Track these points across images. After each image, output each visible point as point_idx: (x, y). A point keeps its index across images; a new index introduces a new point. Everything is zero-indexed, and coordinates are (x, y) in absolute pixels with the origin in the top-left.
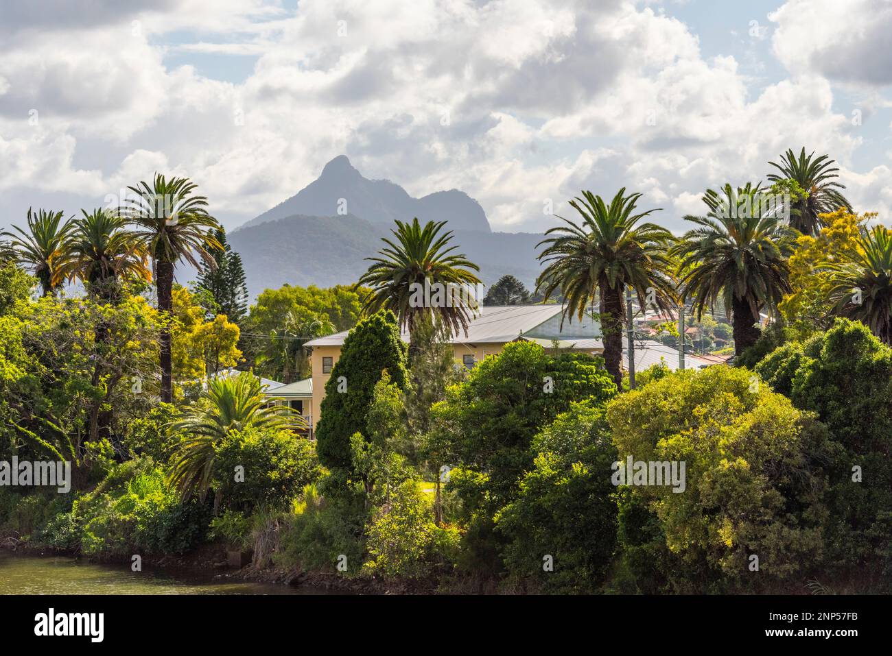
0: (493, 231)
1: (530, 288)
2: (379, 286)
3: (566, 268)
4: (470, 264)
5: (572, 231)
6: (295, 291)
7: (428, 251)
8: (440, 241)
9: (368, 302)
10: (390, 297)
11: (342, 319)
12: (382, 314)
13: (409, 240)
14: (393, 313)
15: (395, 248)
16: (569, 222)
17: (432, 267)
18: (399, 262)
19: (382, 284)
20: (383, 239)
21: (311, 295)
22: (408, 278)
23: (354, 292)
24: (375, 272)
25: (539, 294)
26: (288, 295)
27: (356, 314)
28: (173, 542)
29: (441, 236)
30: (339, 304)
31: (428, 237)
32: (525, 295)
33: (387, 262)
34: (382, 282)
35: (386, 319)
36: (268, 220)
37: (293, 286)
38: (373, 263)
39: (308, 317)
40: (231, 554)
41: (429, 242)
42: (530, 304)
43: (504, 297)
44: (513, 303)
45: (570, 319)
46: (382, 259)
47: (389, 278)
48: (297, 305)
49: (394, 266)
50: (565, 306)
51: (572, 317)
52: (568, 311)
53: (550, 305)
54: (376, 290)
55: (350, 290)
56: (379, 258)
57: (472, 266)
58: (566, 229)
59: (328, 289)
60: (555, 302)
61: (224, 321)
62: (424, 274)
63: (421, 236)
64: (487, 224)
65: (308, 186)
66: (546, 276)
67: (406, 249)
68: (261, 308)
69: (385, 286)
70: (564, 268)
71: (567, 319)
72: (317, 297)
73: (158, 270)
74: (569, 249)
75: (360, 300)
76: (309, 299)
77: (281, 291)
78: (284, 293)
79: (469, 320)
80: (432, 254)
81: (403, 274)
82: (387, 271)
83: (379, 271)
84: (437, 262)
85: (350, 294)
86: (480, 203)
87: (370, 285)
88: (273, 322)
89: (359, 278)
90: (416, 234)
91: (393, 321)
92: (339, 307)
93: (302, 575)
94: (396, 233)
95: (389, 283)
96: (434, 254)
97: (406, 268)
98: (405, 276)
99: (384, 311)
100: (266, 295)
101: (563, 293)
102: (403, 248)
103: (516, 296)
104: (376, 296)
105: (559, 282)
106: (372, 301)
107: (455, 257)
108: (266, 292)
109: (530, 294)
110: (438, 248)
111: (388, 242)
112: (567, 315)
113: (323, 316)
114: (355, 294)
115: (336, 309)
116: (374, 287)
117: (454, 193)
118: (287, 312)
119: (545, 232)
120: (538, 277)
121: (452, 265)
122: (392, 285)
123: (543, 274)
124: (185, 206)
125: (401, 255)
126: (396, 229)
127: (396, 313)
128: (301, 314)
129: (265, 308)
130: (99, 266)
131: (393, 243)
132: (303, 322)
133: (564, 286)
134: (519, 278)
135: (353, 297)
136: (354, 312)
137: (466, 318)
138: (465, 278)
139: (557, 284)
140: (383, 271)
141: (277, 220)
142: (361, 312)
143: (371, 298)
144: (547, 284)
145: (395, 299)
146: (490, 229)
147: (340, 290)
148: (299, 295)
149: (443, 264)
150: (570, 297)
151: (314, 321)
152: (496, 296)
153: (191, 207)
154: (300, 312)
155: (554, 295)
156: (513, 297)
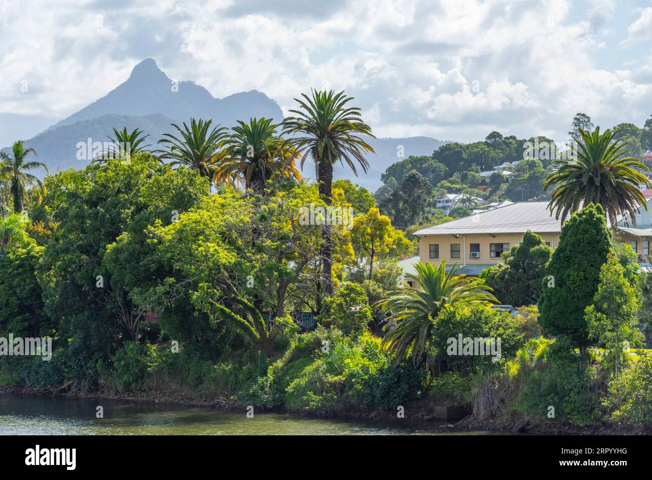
28: (386, 399)
35: (596, 211)
40: (438, 408)
61: (377, 213)
73: (320, 171)
93: (528, 424)
124: (342, 116)
130: (257, 166)
153: (345, 117)
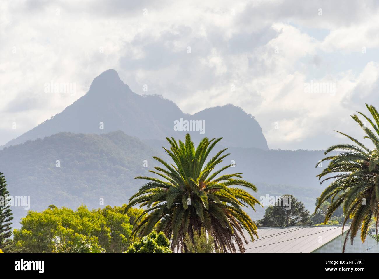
0: (270, 148)
1: (310, 208)
2: (151, 207)
3: (349, 187)
4: (247, 184)
5: (354, 148)
6: (62, 214)
7: (202, 170)
8: (215, 159)
9: (139, 224)
10: (162, 219)
11: (112, 243)
12: (153, 237)
13: (181, 158)
14: (165, 236)
15: (168, 167)
16: (351, 138)
17: (207, 186)
18: (172, 182)
19: (154, 205)
20: (155, 158)
21: (79, 217)
22: (181, 199)
23: (125, 213)
24: (147, 192)
25: (319, 214)
26: (53, 217)
27: (127, 236)
29: (216, 154)
30: (108, 226)
31: (203, 155)
32: (305, 215)
33: (159, 182)
34: (154, 203)
35: (157, 242)
36: (34, 139)
37: (59, 208)
38: (145, 183)
39: (76, 241)
41: (203, 160)
42: (310, 225)
43: (283, 218)
44: (293, 224)
45: (352, 239)
46: (154, 178)
47: (162, 199)
48: (62, 228)
49: (167, 186)
50: (347, 228)
51: (355, 239)
52: (350, 232)
53: (331, 226)
54: (147, 211)
55: (121, 212)
56: (151, 177)
57: (248, 185)
58: (348, 147)
59: (97, 211)
60: (337, 222)
62: (198, 194)
63: (194, 154)
64: (264, 141)
65: (75, 103)
66: (327, 195)
67: (179, 168)
68: (25, 232)
69: (157, 207)
70: (346, 187)
71: (349, 241)
72: (85, 219)
74: (352, 167)
75: (132, 221)
76: (77, 221)
77: (45, 213)
78: (48, 215)
79: (246, 242)
80: (207, 173)
81: (176, 194)
82: (159, 192)
83: (151, 192)
84: (211, 181)
85: (120, 215)
86: (256, 119)
87: (141, 206)
88: (39, 246)
89: (130, 198)
90: (189, 151)
91: (165, 244)
92: (108, 229)
94: (168, 152)
95: (162, 203)
96: (209, 172)
97: (180, 189)
98: (178, 197)
99: (155, 233)
100: (31, 219)
101: (345, 213)
102: (175, 167)
103: (296, 217)
104: (148, 218)
105: (341, 201)
106: (144, 222)
107: (231, 176)
108: (30, 214)
109: (310, 214)
110: (212, 167)
111: (159, 160)
112: (349, 237)
113: (92, 238)
114: (126, 216)
115: (105, 232)
116: (145, 208)
117: (229, 107)
118: (52, 235)
119: (326, 149)
120: (319, 197)
121: (227, 184)
122: (165, 205)
123: (325, 194)
125: (173, 174)
126: (169, 147)
127: (169, 236)
128: (68, 237)
129: (28, 232)
131: (165, 162)
132: (70, 245)
133: (346, 206)
134: (299, 199)
135: (123, 219)
136: (124, 235)
137: (243, 240)
138: (242, 198)
139: (339, 204)
140: (155, 191)
141: (42, 138)
142: (132, 234)
143: (143, 220)
144: (328, 204)
145: (168, 221)
146: (267, 146)
147: (110, 212)
148: (66, 218)
149: (218, 183)
150: (352, 217)
151: (83, 244)
152: (273, 216)
154: (67, 235)
155: (336, 215)
156: (292, 217)
